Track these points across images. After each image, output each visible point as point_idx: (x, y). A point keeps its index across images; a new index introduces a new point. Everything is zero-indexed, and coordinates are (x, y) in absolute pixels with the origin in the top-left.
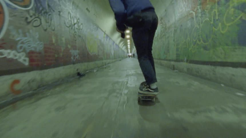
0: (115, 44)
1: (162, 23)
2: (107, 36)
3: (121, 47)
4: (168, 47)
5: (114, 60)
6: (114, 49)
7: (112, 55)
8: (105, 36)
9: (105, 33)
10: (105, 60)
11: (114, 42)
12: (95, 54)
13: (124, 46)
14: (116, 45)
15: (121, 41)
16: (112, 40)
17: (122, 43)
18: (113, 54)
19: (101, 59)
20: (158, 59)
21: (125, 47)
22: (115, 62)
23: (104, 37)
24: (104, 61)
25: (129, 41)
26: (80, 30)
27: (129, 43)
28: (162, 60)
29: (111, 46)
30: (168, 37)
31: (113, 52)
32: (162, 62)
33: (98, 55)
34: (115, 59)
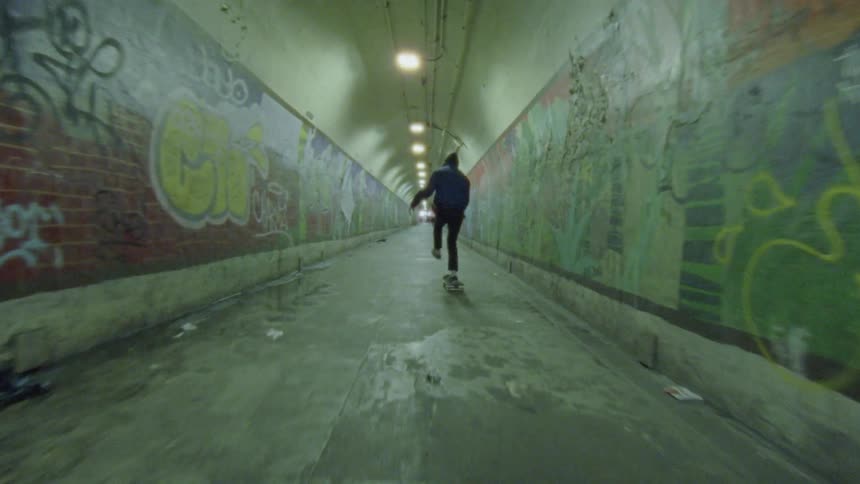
0: (362, 173)
1: (581, 90)
2: (322, 139)
3: (392, 188)
4: (616, 220)
5: (350, 242)
6: (355, 194)
7: (343, 218)
8: (311, 136)
9: (307, 124)
10: (297, 243)
11: (357, 167)
12: (229, 223)
13: (404, 186)
14: (369, 176)
15: (391, 164)
16: (351, 158)
17: (395, 171)
18: (348, 216)
19: (273, 243)
20: (541, 265)
21: (409, 188)
22: (358, 246)
23: (303, 141)
24: (291, 252)
25: (421, 166)
26: (91, 78)
27: (422, 174)
28: (569, 276)
29: (342, 180)
30: (617, 165)
31: (348, 207)
32: (569, 287)
33: (253, 226)
34: (356, 234)
